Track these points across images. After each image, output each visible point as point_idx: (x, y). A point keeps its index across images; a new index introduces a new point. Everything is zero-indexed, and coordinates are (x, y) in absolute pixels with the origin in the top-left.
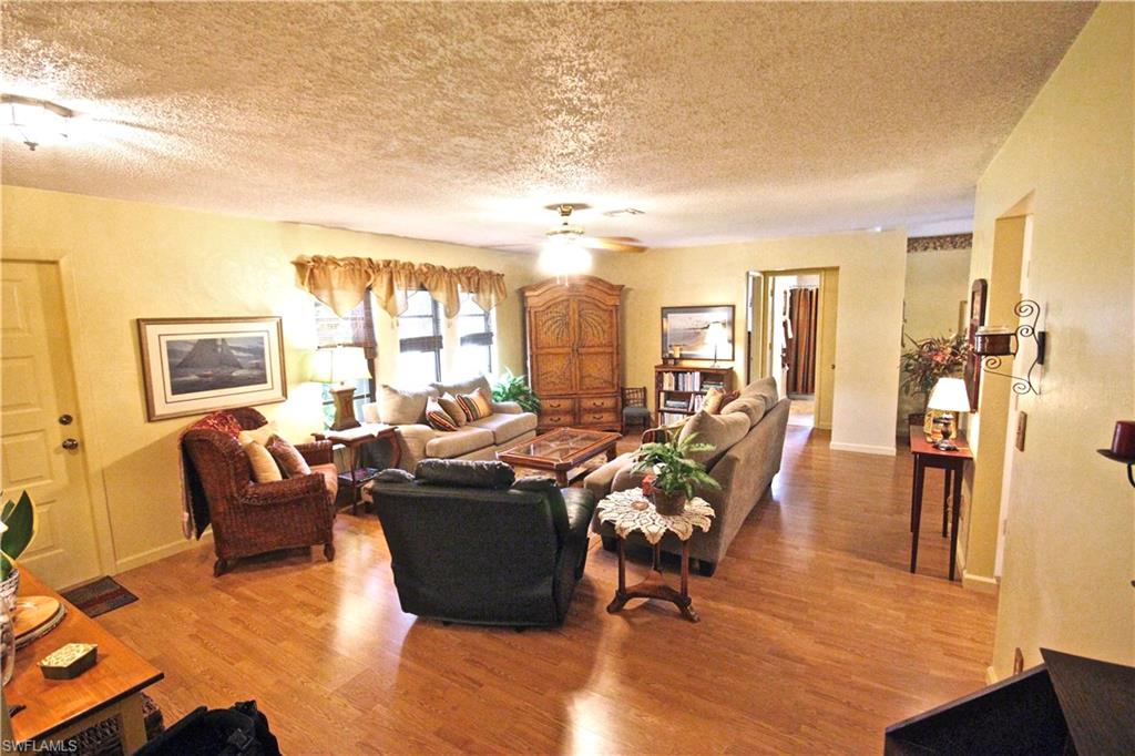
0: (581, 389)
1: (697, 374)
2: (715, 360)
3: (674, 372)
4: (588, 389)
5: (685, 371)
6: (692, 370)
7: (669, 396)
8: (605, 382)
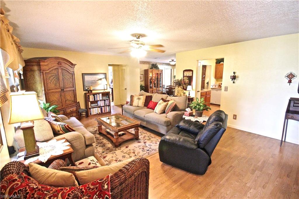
0: (66, 106)
1: (101, 94)
2: (104, 90)
3: (93, 95)
4: (68, 105)
5: (97, 94)
6: (99, 93)
7: (92, 103)
8: (73, 101)
